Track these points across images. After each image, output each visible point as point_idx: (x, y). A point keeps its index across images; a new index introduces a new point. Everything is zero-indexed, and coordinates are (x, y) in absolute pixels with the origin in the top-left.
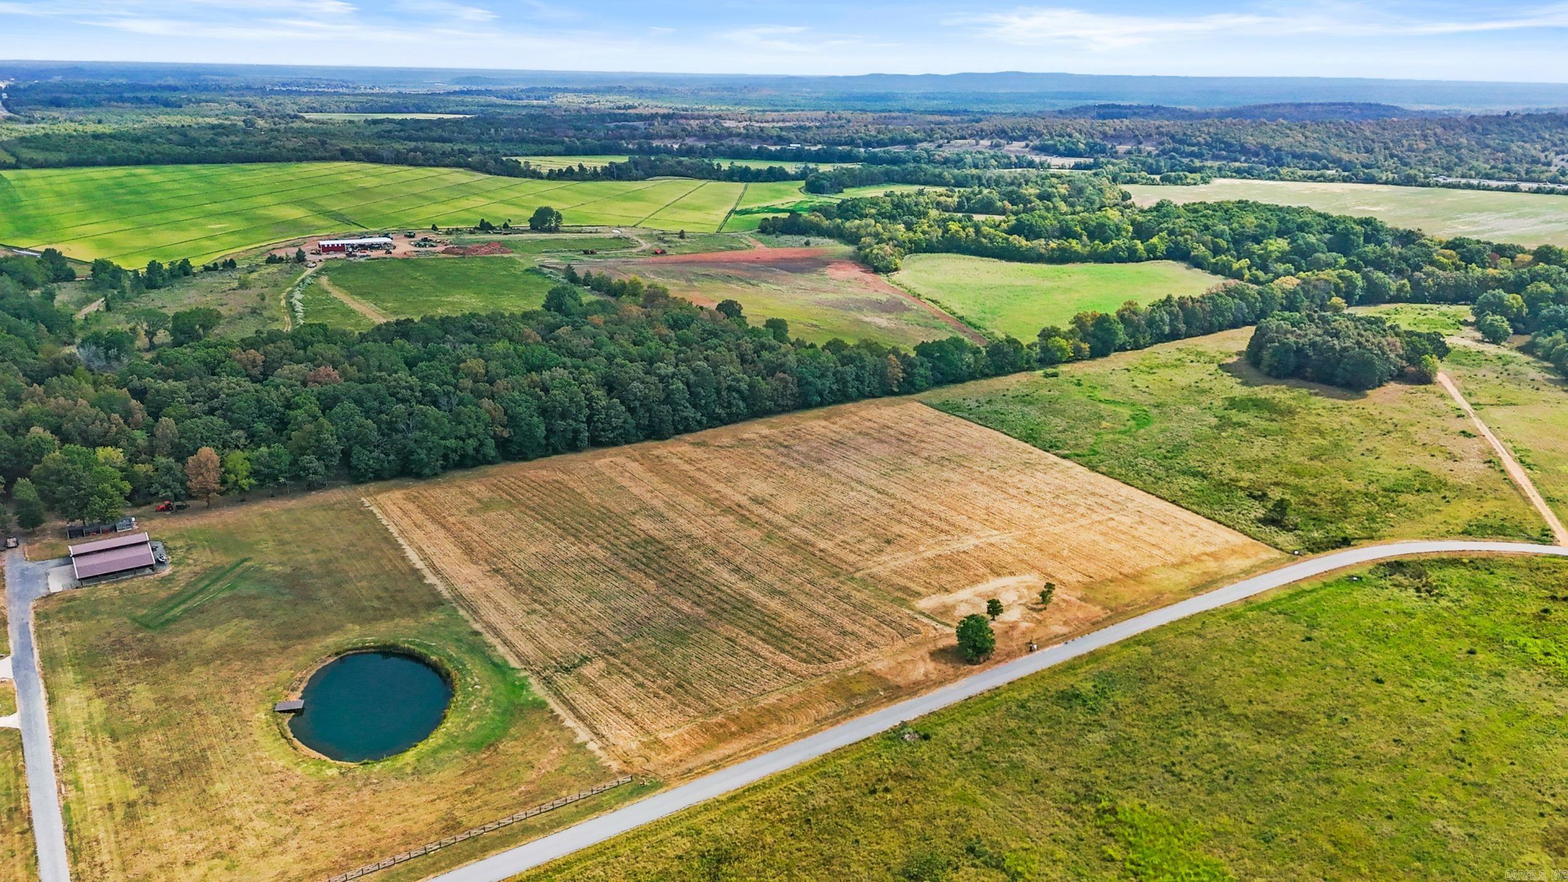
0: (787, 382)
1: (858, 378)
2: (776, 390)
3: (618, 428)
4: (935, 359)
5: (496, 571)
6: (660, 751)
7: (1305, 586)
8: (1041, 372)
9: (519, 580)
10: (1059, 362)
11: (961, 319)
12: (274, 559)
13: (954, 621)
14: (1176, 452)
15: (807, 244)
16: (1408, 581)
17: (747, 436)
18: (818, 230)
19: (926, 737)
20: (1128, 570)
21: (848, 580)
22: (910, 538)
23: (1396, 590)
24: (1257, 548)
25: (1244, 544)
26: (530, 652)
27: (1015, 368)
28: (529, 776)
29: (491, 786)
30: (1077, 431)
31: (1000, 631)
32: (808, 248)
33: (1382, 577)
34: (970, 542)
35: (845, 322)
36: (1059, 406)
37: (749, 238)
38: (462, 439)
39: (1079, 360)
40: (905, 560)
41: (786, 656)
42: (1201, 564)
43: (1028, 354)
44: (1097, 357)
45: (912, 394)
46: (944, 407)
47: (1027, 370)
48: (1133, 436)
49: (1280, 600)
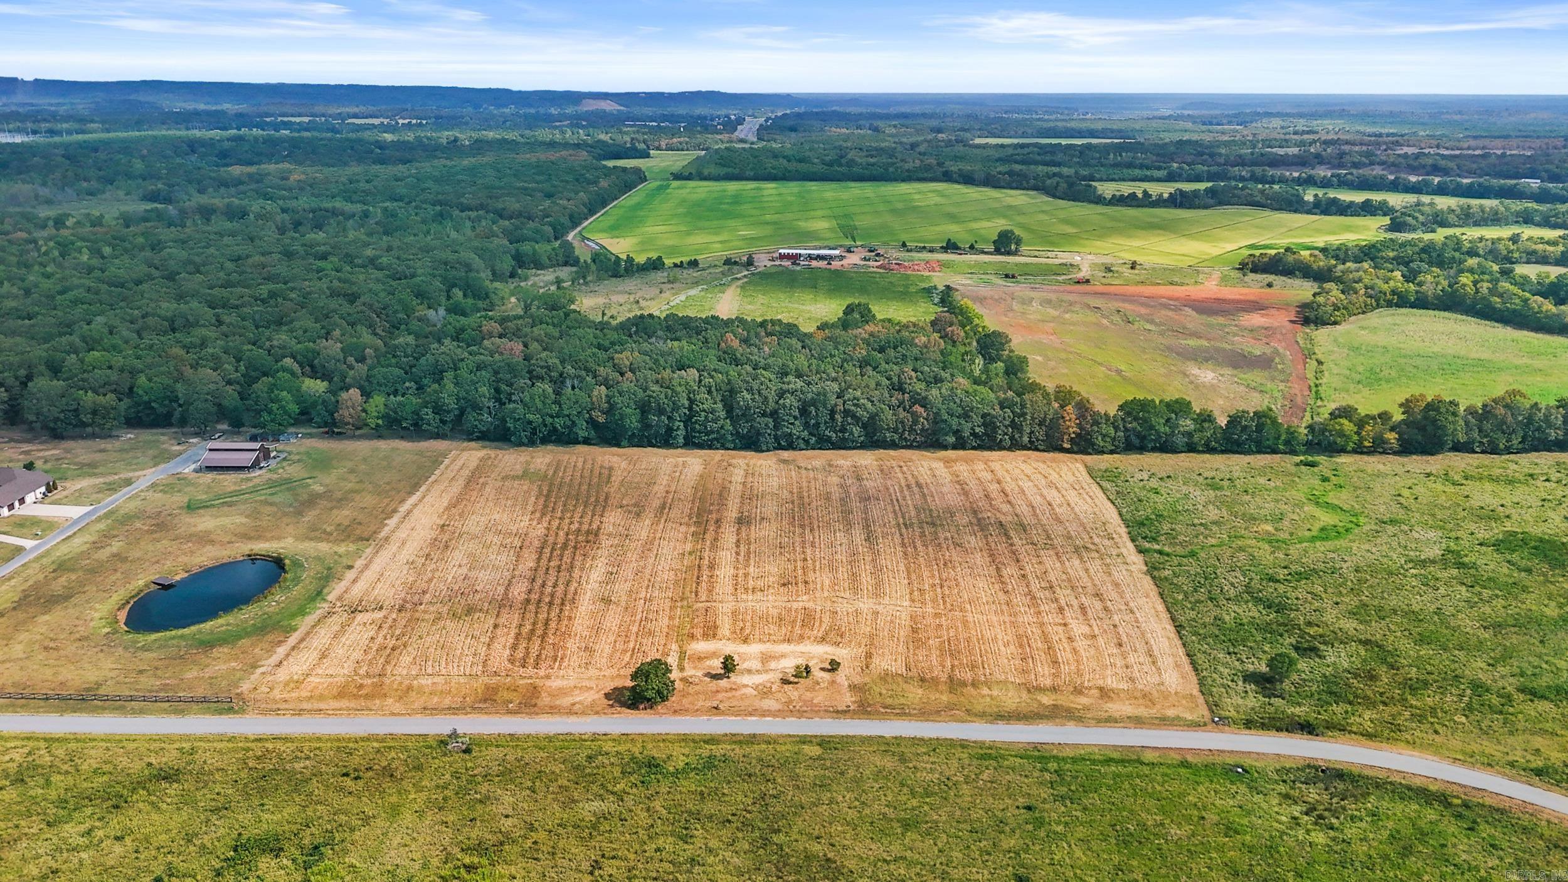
0: (919, 417)
1: (1013, 424)
2: (902, 422)
3: (712, 432)
4: (1136, 419)
5: (443, 525)
6: (288, 689)
7: (1149, 756)
8: (1302, 458)
9: (446, 537)
10: (1342, 451)
11: (1316, 386)
12: (328, 481)
13: (695, 668)
14: (1300, 576)
15: (1270, 285)
16: (1317, 797)
17: (841, 462)
18: (1305, 271)
19: (467, 751)
20: (968, 676)
21: (682, 607)
22: (811, 586)
23: (1275, 802)
24: (1184, 702)
25: (1176, 693)
26: (357, 591)
27: (1261, 447)
28: (189, 675)
29: (159, 673)
30: (1215, 528)
31: (714, 689)
32: (1269, 290)
33: (1284, 781)
34: (861, 605)
35: (1163, 371)
36: (1247, 498)
37: (1217, 275)
38: (552, 417)
39: (1381, 453)
40: (765, 605)
41: (508, 652)
42: (1072, 697)
43: (1291, 433)
44: (1414, 453)
45: (1090, 454)
46: (1100, 474)
47: (1286, 453)
48: (1279, 548)
49: (1084, 759)
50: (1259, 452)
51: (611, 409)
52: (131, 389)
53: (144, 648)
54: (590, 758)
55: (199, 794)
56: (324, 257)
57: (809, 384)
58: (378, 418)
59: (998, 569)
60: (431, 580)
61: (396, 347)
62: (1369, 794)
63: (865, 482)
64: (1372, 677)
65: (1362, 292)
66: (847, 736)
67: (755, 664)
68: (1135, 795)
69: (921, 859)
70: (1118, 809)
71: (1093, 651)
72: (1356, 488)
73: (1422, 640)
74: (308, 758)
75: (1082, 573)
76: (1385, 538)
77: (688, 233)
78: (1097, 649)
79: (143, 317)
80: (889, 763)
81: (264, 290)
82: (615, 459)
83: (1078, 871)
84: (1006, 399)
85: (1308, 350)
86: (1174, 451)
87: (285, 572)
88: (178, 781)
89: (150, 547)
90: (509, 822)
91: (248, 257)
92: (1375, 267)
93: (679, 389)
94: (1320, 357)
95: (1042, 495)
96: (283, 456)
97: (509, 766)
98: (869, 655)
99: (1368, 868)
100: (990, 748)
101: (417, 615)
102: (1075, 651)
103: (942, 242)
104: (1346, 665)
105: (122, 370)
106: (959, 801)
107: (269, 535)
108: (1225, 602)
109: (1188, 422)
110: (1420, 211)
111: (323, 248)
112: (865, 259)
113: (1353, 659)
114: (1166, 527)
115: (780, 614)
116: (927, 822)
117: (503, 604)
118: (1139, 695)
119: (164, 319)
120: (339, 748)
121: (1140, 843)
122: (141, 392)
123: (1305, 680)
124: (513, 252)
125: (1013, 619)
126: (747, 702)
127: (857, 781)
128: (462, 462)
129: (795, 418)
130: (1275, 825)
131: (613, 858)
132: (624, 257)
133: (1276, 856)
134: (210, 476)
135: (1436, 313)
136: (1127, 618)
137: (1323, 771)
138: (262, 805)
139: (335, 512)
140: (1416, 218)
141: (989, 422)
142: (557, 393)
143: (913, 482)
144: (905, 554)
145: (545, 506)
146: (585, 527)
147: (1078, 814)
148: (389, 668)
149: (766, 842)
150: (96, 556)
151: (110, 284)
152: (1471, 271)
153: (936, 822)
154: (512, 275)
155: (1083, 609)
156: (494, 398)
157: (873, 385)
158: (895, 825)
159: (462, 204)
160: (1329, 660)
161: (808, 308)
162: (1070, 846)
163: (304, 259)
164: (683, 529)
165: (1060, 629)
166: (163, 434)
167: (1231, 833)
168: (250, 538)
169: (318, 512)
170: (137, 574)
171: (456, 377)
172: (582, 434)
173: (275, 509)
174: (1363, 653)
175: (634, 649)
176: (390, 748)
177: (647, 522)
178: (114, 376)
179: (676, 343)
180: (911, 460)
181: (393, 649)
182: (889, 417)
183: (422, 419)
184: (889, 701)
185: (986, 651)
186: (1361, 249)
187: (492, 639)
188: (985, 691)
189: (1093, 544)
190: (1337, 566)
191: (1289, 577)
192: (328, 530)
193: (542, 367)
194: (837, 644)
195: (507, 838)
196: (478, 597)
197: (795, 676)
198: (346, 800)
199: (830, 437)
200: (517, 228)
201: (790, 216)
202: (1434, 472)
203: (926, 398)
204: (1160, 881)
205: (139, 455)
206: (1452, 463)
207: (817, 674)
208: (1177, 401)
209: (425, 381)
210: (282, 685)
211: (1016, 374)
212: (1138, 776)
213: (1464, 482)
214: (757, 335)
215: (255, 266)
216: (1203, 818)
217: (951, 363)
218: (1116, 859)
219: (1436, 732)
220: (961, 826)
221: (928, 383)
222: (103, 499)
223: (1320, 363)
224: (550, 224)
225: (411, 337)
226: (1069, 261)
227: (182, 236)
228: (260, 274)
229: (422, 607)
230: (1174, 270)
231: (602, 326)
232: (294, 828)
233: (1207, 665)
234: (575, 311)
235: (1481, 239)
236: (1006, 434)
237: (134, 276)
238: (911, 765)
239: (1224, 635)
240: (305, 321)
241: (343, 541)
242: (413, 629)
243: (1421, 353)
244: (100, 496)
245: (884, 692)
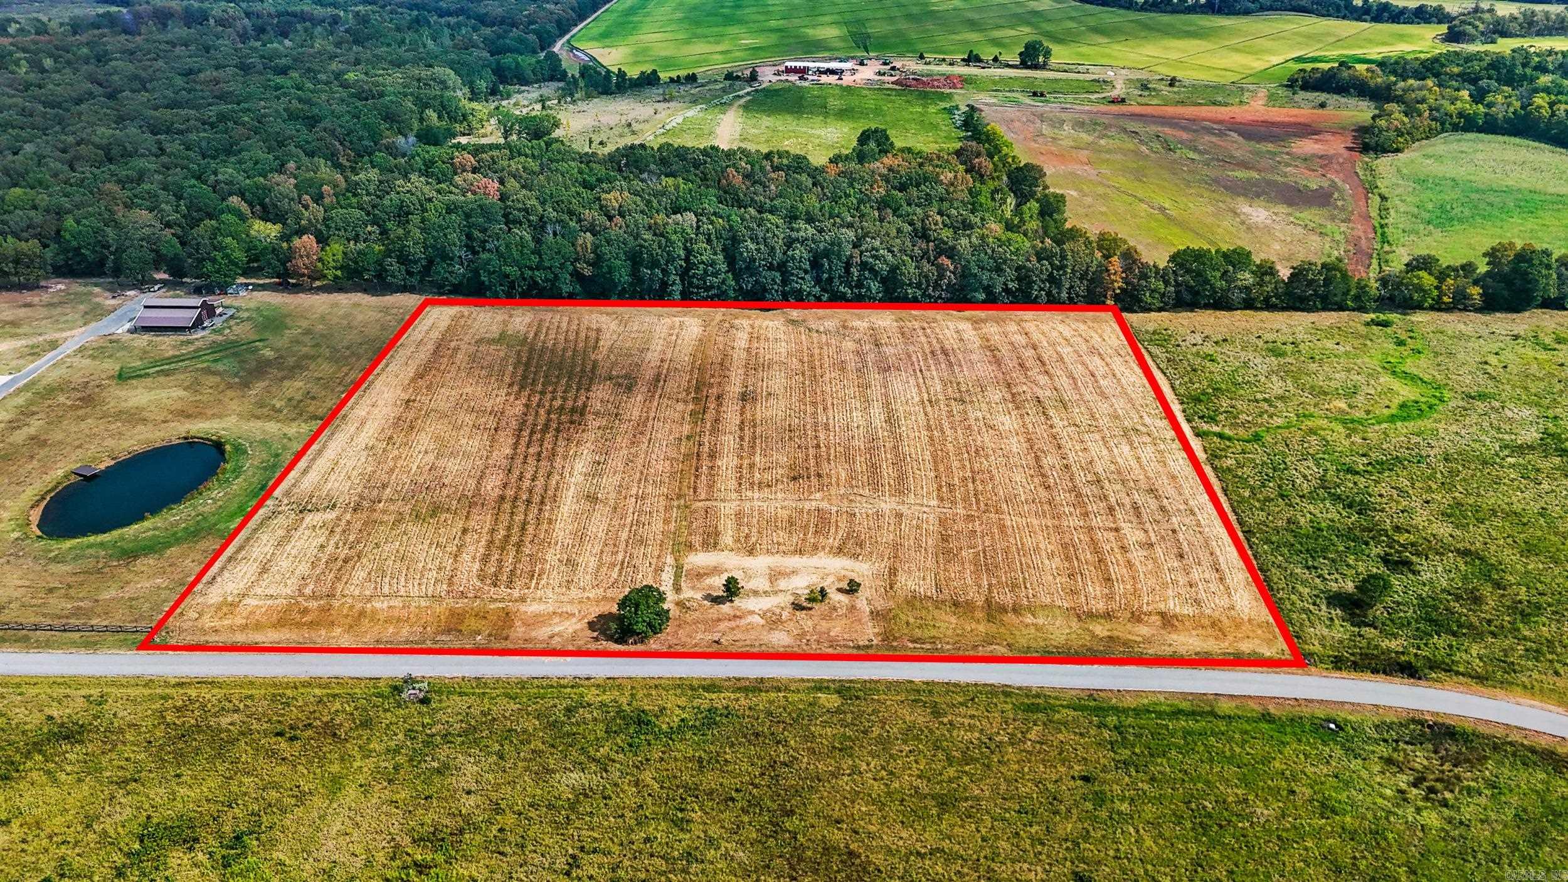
0: (945, 270)
1: (1051, 279)
2: (926, 277)
3: (712, 287)
4: (1188, 271)
5: (408, 401)
6: (220, 614)
7: (1225, 707)
8: (1373, 316)
9: (411, 415)
10: (1419, 307)
11: (1382, 226)
12: (280, 344)
13: (693, 588)
14: (1383, 466)
15: (1323, 105)
16: (1425, 763)
17: (857, 323)
18: (1361, 89)
19: (425, 701)
20: (1007, 598)
21: (679, 507)
22: (826, 480)
23: (1377, 768)
24: (1260, 632)
25: (1250, 620)
26: (308, 482)
27: (1328, 303)
28: (106, 595)
29: (72, 592)
30: (1280, 404)
31: (715, 616)
32: (1321, 111)
33: (1385, 741)
34: (883, 505)
35: (1210, 209)
36: (1314, 367)
37: (1262, 93)
38: (531, 268)
39: (1460, 310)
40: (774, 504)
41: (477, 566)
42: (1129, 625)
43: (1362, 288)
44: (1498, 311)
45: (1136, 312)
46: (1147, 337)
47: (1354, 310)
48: (1354, 430)
49: (1149, 712)
50: (1324, 309)
51: (597, 261)
52: (58, 232)
53: (55, 560)
54: (569, 710)
55: (104, 760)
56: (283, 71)
57: (821, 231)
58: (336, 268)
59: (1037, 458)
60: (392, 470)
61: (357, 184)
62: (1486, 758)
63: (885, 348)
64: (1477, 600)
65: (1427, 114)
66: (871, 681)
67: (762, 584)
68: (1211, 760)
69: (962, 852)
70: (1192, 780)
71: (1150, 562)
72: (1437, 354)
73: (1529, 550)
74: (236, 711)
75: (1133, 463)
76: (1474, 418)
77: (687, 42)
78: (1155, 560)
79: (78, 144)
80: (920, 717)
81: (212, 112)
82: (604, 318)
83: (1149, 867)
84: (1044, 249)
85: (1369, 182)
86: (1229, 307)
87: (225, 461)
88: (81, 742)
89: (73, 428)
90: (472, 800)
91: (200, 71)
92: (1439, 86)
93: (674, 237)
94: (1383, 191)
95: (1083, 364)
96: (230, 312)
97: (473, 723)
98: (893, 572)
99: (1493, 861)
100: (1038, 696)
101: (375, 515)
102: (1130, 564)
103: (964, 53)
104: (1445, 584)
105: (47, 211)
106: (1003, 769)
107: (210, 412)
108: (1298, 500)
109: (1247, 275)
110: (1480, 19)
111: (284, 61)
112: (879, 73)
113: (1452, 575)
114: (1225, 403)
115: (790, 517)
116: (966, 799)
117: (472, 502)
118: (1206, 622)
119: (98, 147)
120: (274, 695)
121: (1221, 826)
122: (68, 237)
123: (1398, 604)
124: (494, 66)
125: (1057, 523)
126: (753, 635)
127: (884, 743)
128: (431, 321)
129: (806, 272)
130: (1379, 800)
131: (595, 851)
132: (615, 70)
133: (1383, 844)
134: (147, 337)
135: (1506, 138)
136: (1187, 521)
137: (1429, 726)
138: (178, 776)
139: (286, 383)
140: (1476, 27)
141: (1024, 276)
142: (538, 241)
143: (937, 347)
144: (931, 438)
145: (524, 377)
146: (570, 403)
147: (1146, 787)
148: (340, 587)
149: (777, 828)
150: (11, 439)
151: (45, 104)
152: (1547, 90)
153: (977, 799)
154: (494, 92)
155: (1136, 508)
156: (467, 246)
157: (894, 233)
158: (930, 803)
159: (440, 9)
160: (1426, 576)
161: (818, 132)
162: (1137, 831)
163: (261, 74)
164: (680, 406)
165: (1111, 535)
166: (96, 285)
167: (1329, 814)
168: (189, 416)
169: (267, 383)
170: (55, 462)
171: (423, 221)
172: (566, 289)
173: (218, 379)
174: (1463, 568)
175: (623, 563)
176: (335, 696)
177: (640, 398)
178: (37, 217)
179: (670, 181)
180: (935, 321)
181: (346, 561)
182: (912, 270)
183: (386, 271)
184: (918, 633)
185: (1029, 567)
186: (1423, 63)
187: (460, 548)
188: (1029, 619)
189: (1145, 425)
190: (1424, 453)
191: (1369, 468)
192: (278, 406)
193: (519, 210)
194: (855, 556)
195: (468, 824)
196: (445, 492)
197: (810, 600)
198: (278, 769)
199: (845, 294)
200: (499, 37)
201: (796, 22)
202: (1522, 333)
203: (953, 248)
204: (1248, 881)
205: (68, 311)
206: (1543, 324)
207: (836, 597)
208: (1234, 251)
209: (389, 225)
210: (213, 609)
211: (1051, 216)
212: (1213, 734)
213: (1557, 346)
214: (762, 168)
215: (206, 82)
216: (1293, 792)
217: (981, 205)
218: (1193, 848)
219: (1557, 673)
220: (1008, 804)
221: (956, 230)
222: (24, 366)
223: (1383, 198)
224: (535, 32)
225: (376, 170)
226: (1102, 77)
227: (131, 46)
228: (212, 91)
229: (381, 505)
230: (1217, 88)
231: (587, 159)
232: (213, 808)
233: (1282, 585)
234: (557, 140)
235: (1550, 52)
236: (1042, 289)
237: (74, 94)
238: (945, 720)
239: (1301, 543)
240: (258, 151)
241: (294, 420)
242: (369, 534)
243: (1494, 186)
244: (21, 362)
245: (912, 620)
